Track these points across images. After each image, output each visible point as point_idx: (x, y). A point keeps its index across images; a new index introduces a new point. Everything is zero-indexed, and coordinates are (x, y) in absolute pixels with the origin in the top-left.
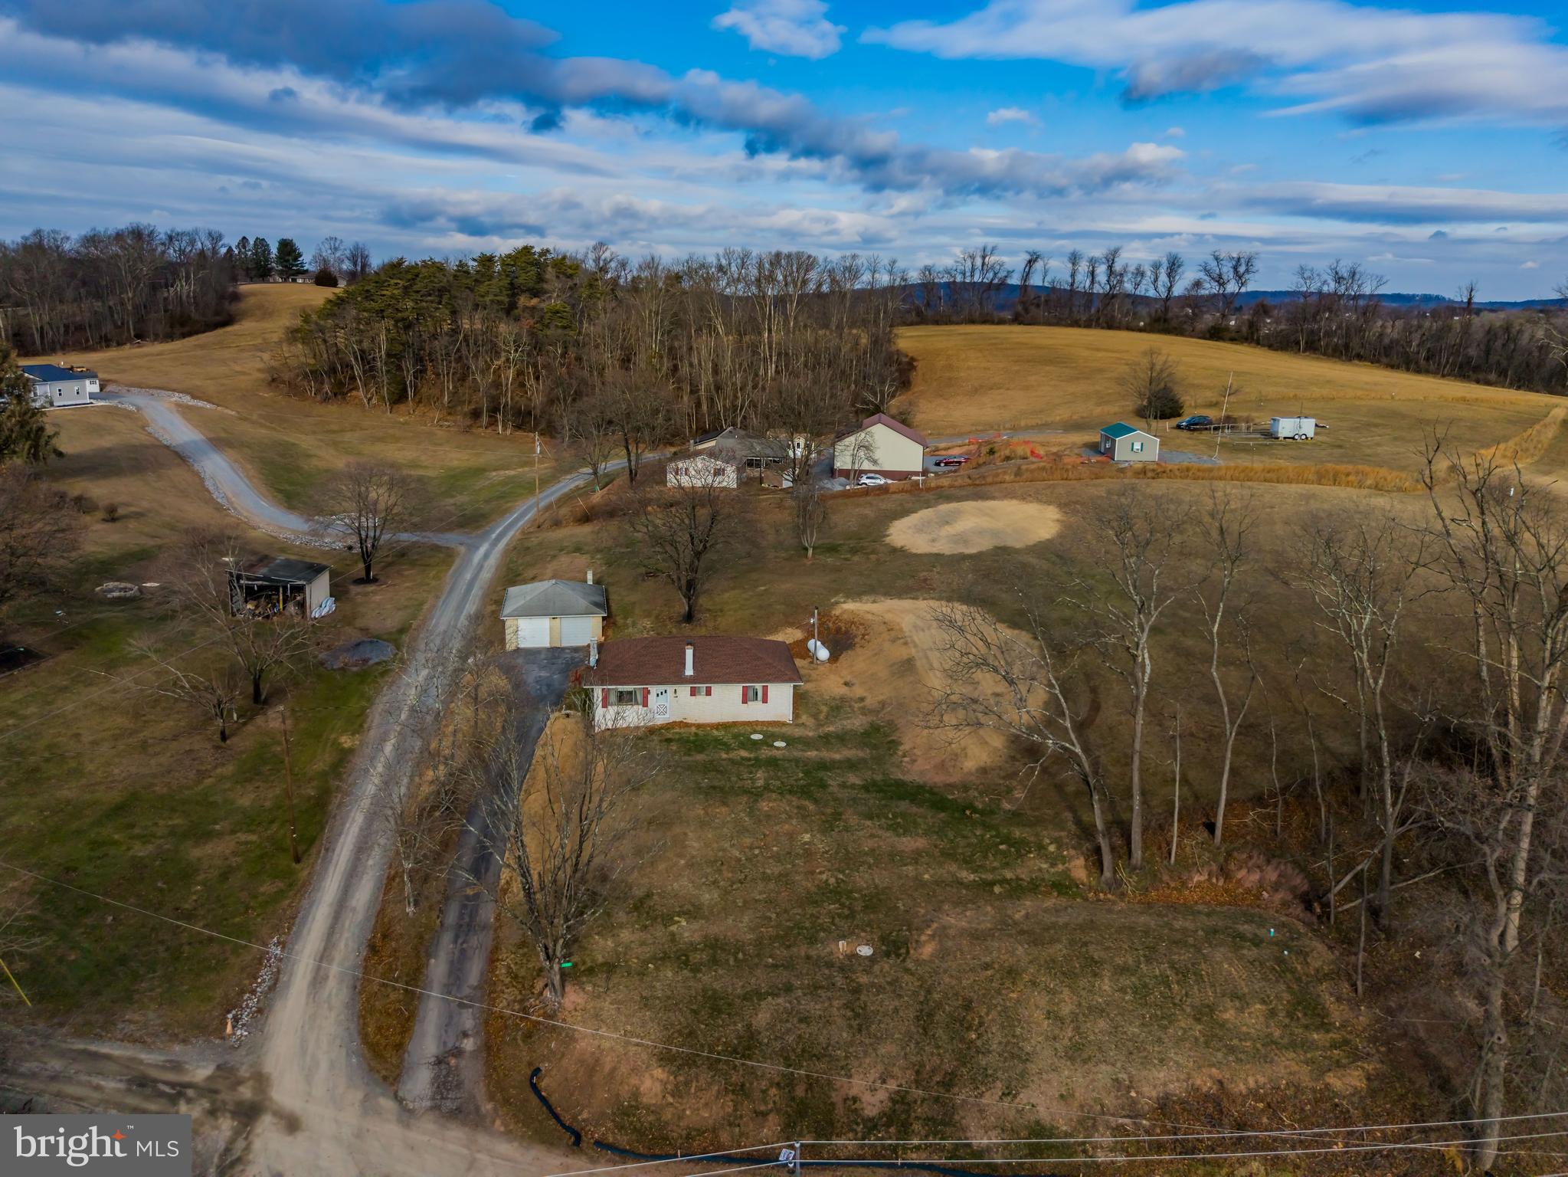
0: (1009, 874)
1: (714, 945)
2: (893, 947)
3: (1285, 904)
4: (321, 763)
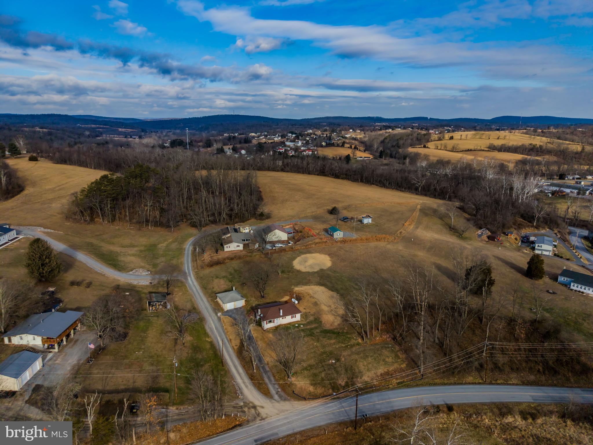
0: (349, 344)
1: (310, 366)
2: (338, 360)
3: (390, 340)
4: (208, 346)
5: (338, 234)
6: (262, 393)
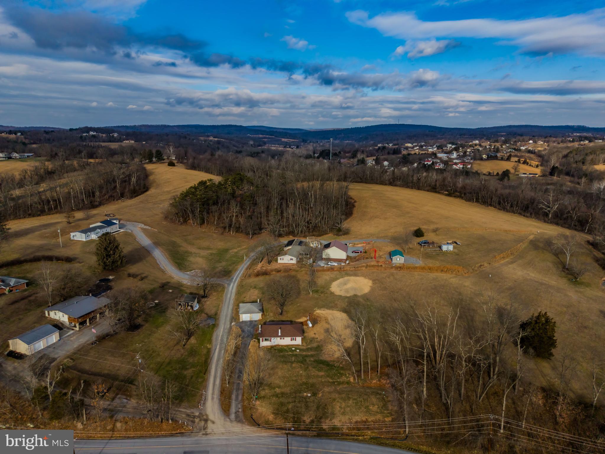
0: (339, 380)
1: (282, 393)
2: (314, 394)
3: (389, 387)
4: (205, 351)
5: (398, 259)
6: (223, 409)
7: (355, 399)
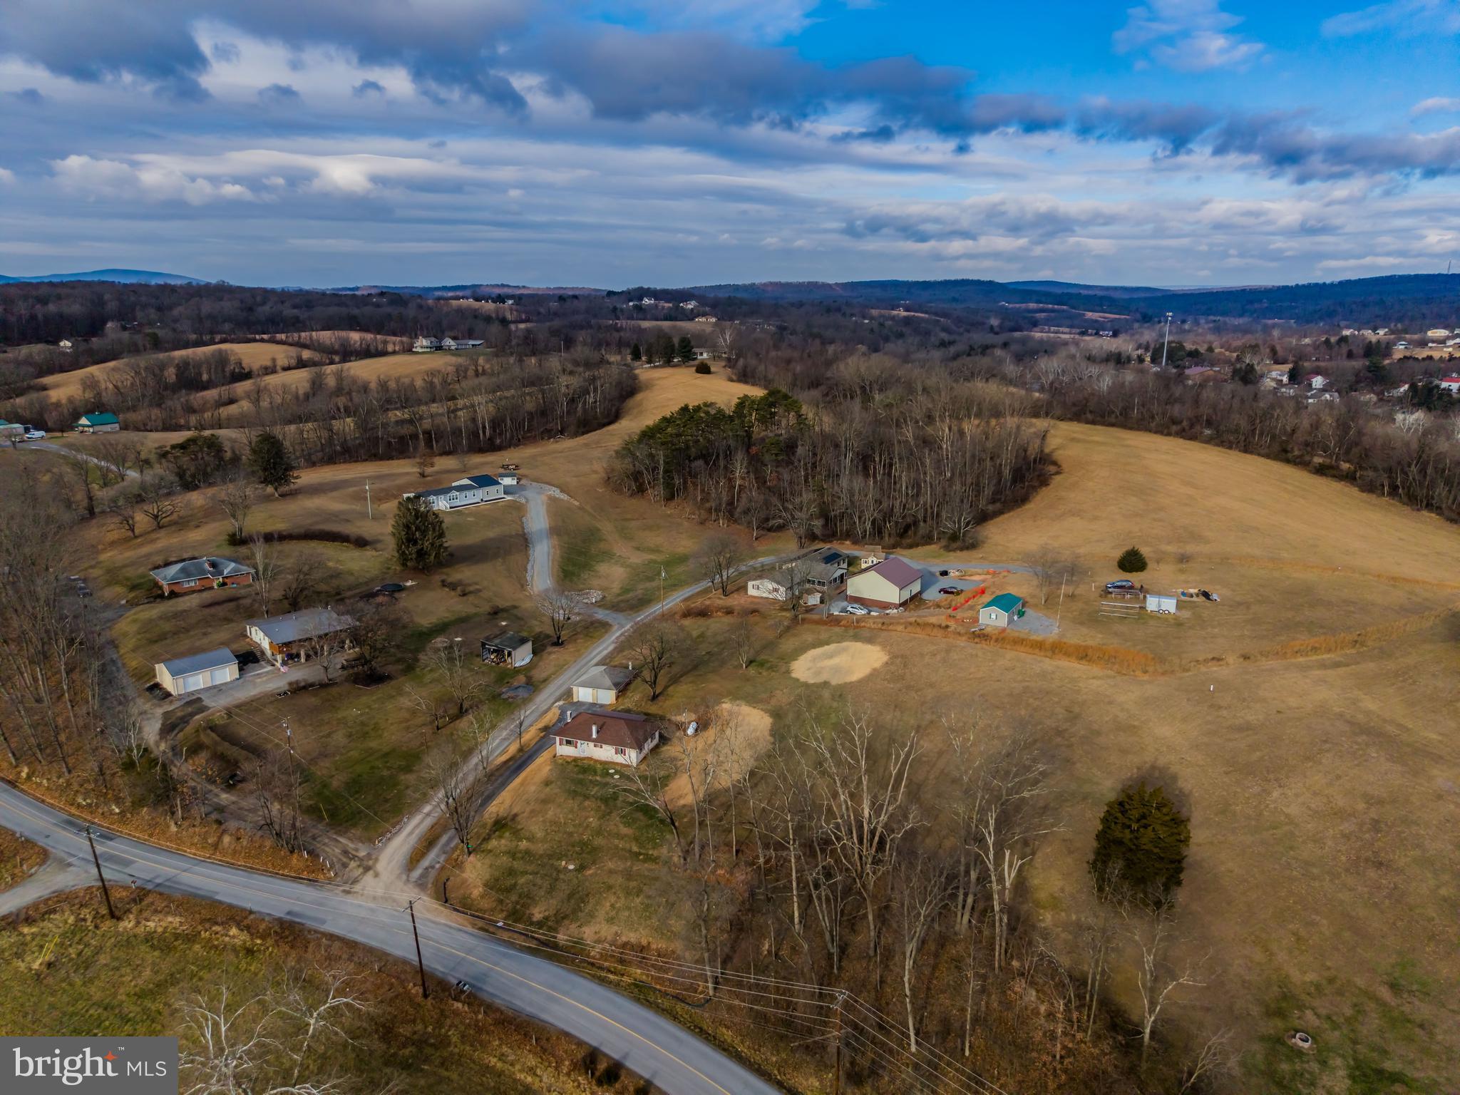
0: (650, 852)
1: (527, 852)
2: (581, 868)
3: (740, 889)
4: (465, 748)
5: (993, 616)
6: (412, 855)
7: (649, 897)
